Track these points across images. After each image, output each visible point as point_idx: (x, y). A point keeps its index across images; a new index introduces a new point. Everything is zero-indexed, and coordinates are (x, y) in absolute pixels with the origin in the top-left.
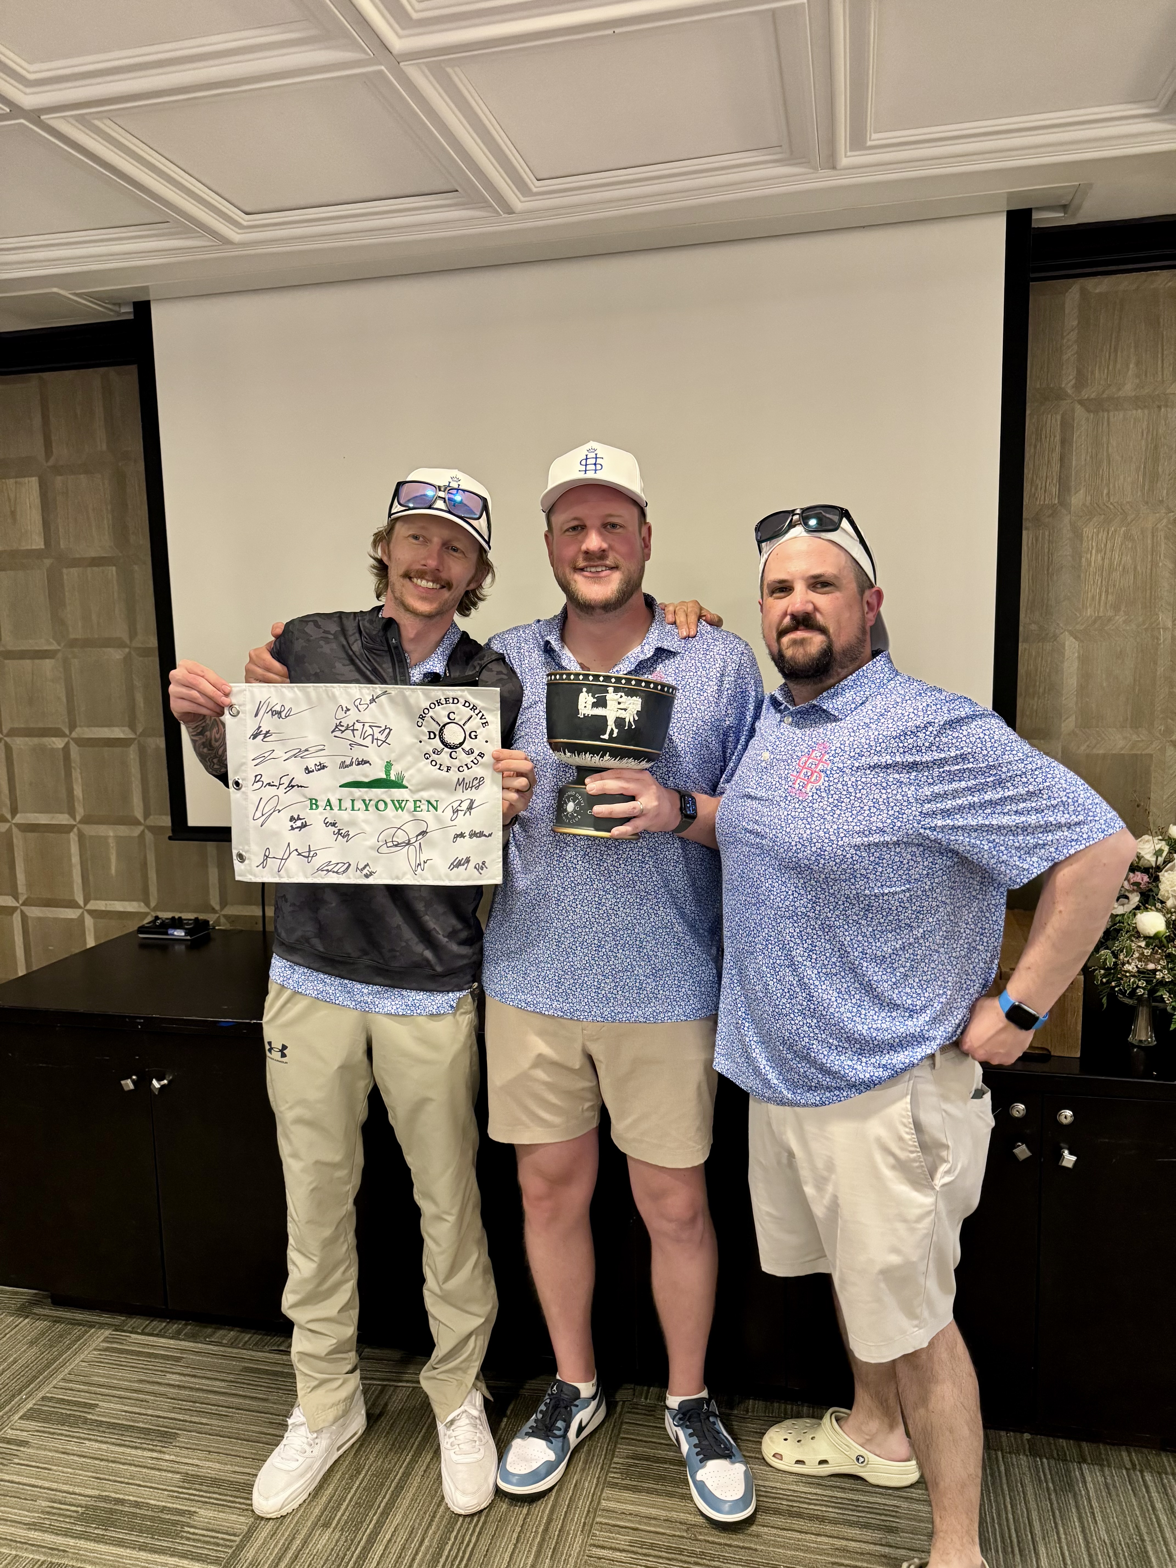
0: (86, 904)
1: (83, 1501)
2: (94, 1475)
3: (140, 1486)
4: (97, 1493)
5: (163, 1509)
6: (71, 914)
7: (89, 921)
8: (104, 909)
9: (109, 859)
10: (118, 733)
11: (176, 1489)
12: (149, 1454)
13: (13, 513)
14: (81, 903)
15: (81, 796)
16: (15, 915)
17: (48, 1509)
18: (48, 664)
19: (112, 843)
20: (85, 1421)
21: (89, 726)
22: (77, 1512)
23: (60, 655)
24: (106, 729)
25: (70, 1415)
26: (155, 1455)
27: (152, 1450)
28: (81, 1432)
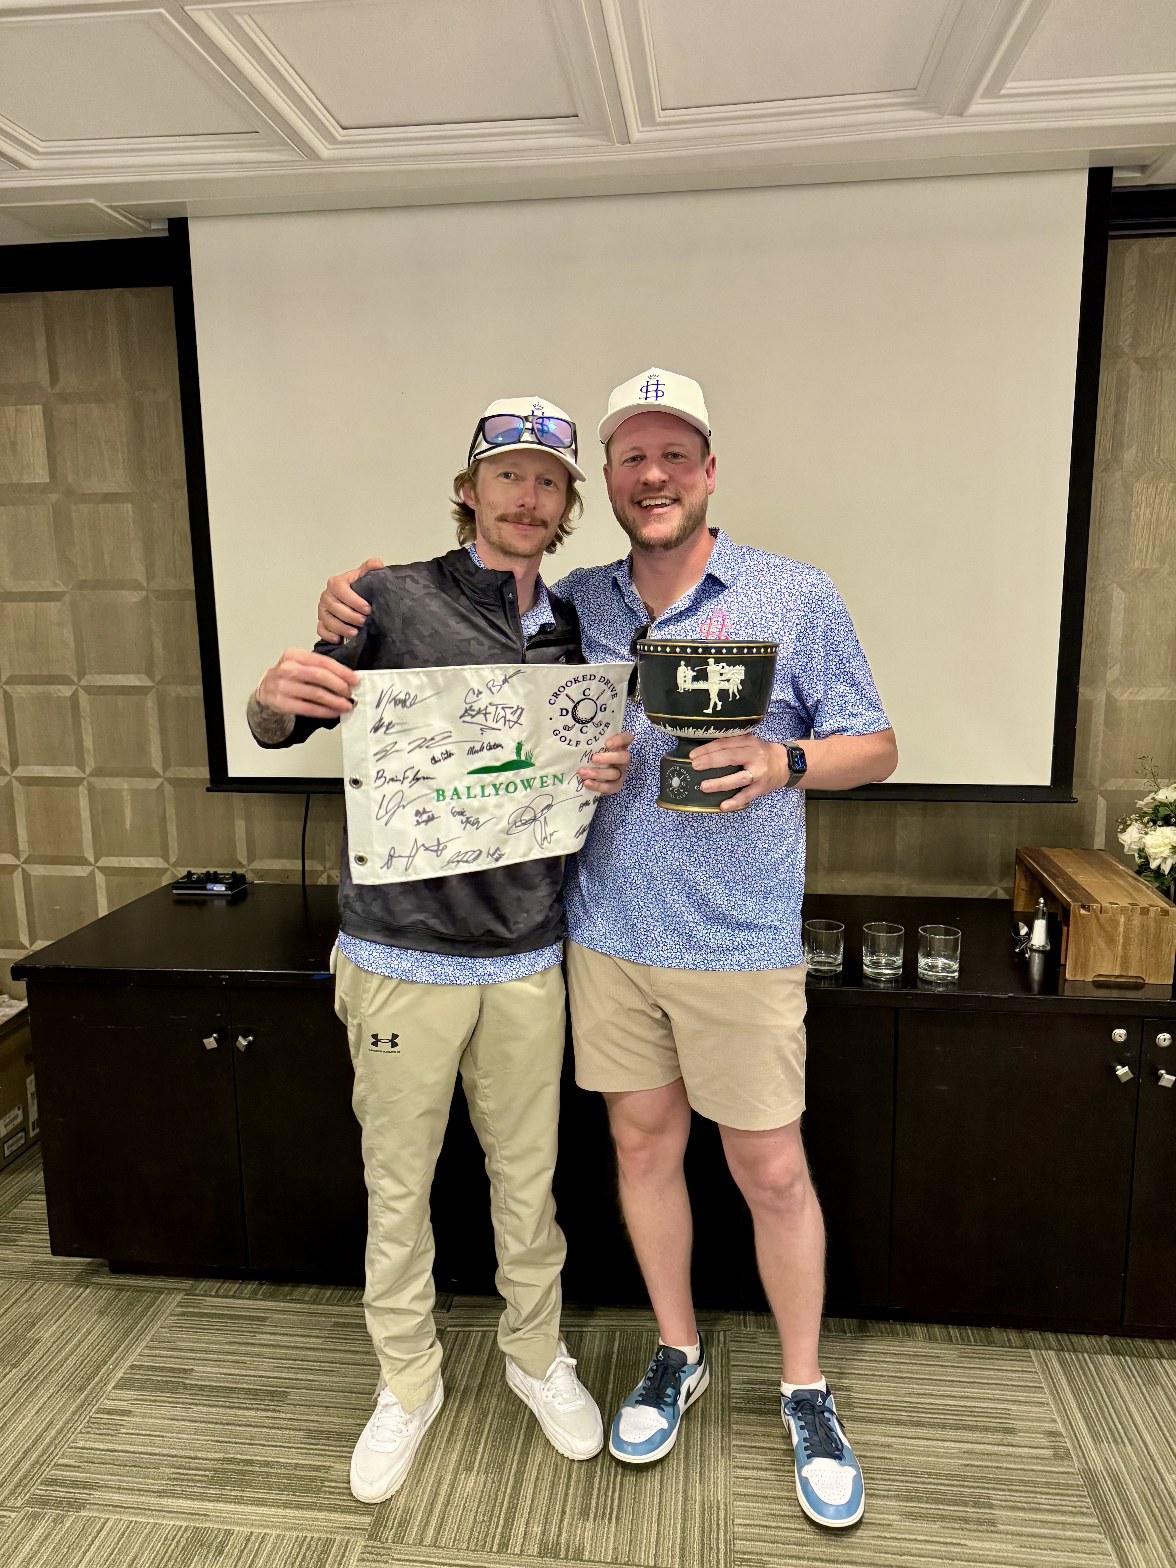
0: (96, 861)
1: (210, 1465)
2: (212, 1438)
3: (264, 1445)
4: (221, 1456)
5: (297, 1466)
6: (80, 871)
7: (100, 879)
8: (117, 865)
9: (123, 814)
10: (133, 680)
11: (303, 1446)
12: (264, 1414)
13: (13, 444)
14: (92, 860)
15: (91, 748)
16: (15, 874)
17: (174, 1476)
18: (54, 606)
19: (127, 797)
20: (185, 1387)
21: (100, 673)
22: (206, 1476)
23: (67, 598)
24: (120, 677)
25: (167, 1382)
26: (270, 1414)
27: (265, 1410)
28: (184, 1398)
